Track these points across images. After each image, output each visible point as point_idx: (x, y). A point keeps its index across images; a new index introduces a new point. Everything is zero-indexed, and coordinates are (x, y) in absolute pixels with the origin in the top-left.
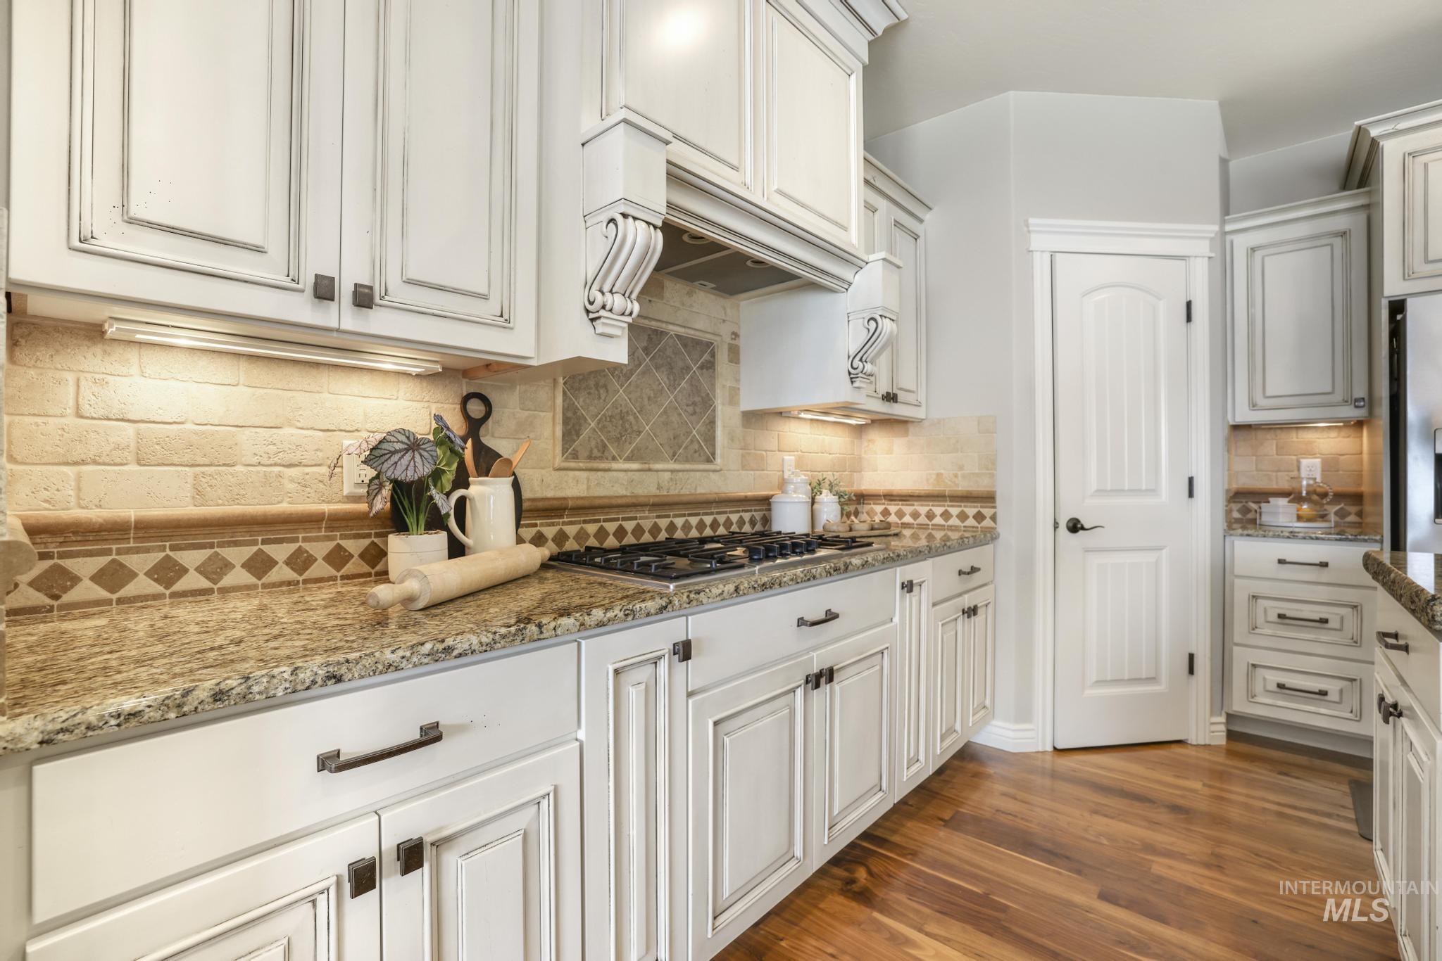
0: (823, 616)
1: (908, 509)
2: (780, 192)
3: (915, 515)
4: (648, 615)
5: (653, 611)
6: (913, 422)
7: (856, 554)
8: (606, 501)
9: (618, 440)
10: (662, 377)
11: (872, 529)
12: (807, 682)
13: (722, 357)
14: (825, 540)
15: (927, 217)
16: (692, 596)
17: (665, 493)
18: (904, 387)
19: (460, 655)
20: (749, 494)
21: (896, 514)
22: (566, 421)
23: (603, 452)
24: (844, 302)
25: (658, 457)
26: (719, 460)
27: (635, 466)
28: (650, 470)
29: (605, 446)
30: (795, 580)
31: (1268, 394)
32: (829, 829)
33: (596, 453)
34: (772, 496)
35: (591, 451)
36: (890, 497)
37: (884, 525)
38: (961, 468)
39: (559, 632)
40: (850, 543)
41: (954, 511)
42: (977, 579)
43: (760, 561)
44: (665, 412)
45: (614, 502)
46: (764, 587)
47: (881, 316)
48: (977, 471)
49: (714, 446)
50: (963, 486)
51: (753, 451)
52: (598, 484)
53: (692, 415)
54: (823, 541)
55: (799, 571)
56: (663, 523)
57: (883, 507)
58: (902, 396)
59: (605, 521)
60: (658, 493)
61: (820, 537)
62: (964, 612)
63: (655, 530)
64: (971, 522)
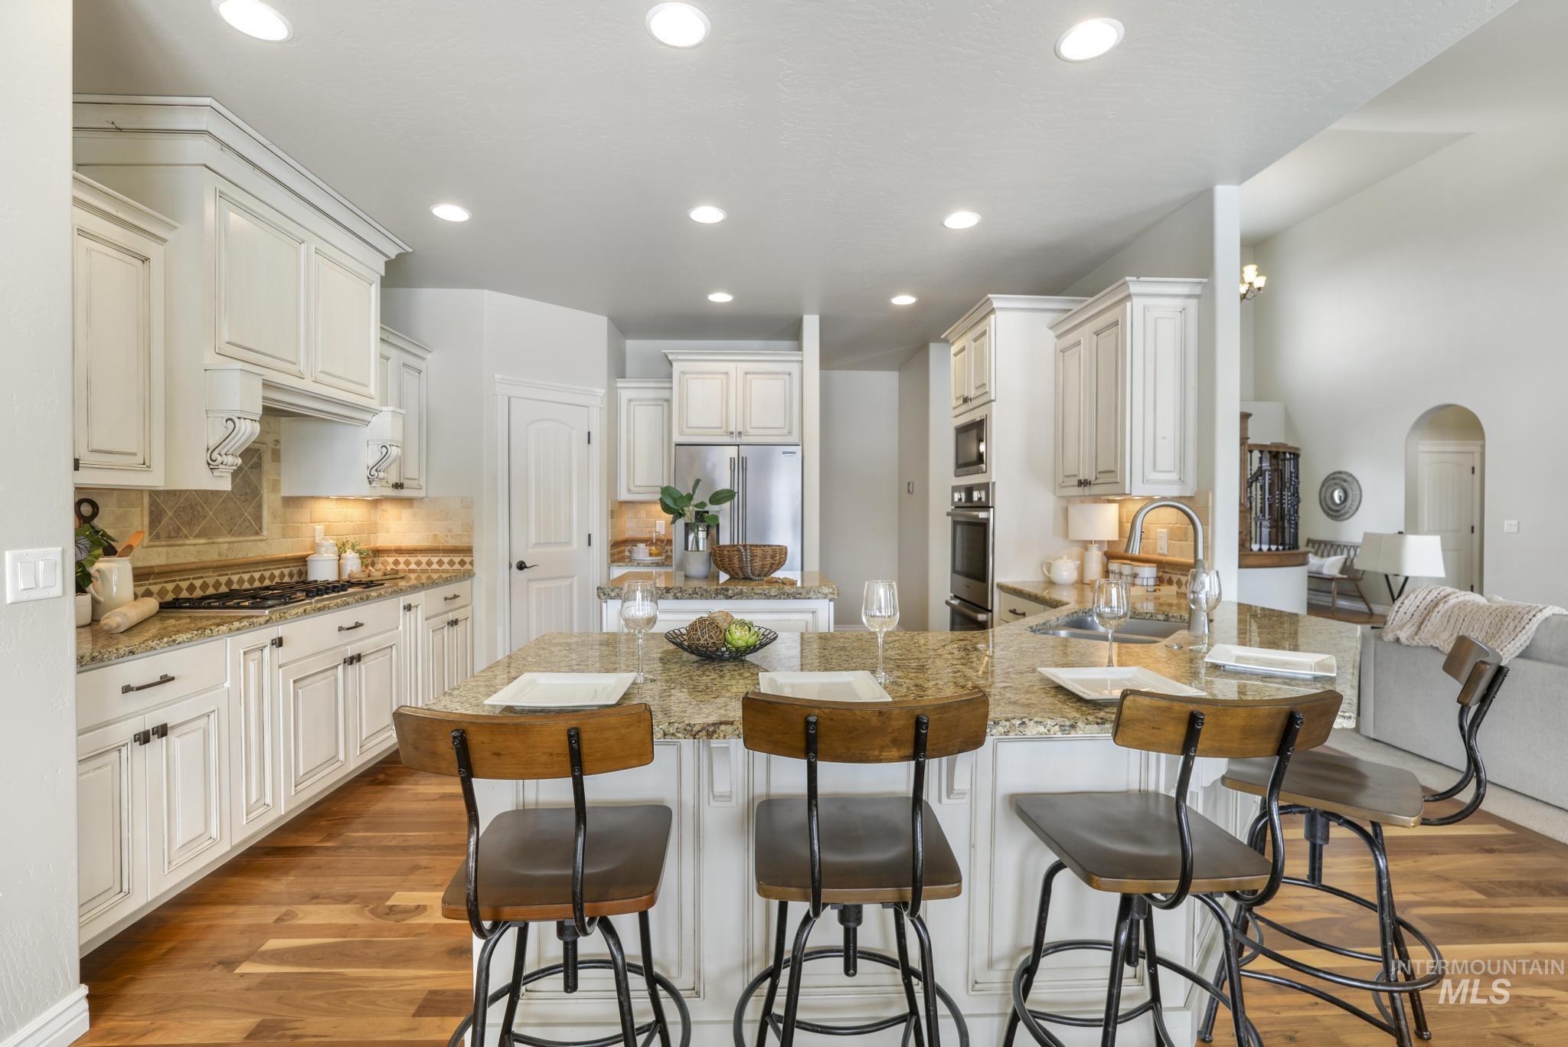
0: (353, 625)
1: (413, 560)
2: (322, 372)
3: (419, 563)
4: (261, 624)
5: (263, 623)
6: (417, 499)
7: (373, 590)
8: (182, 567)
9: (189, 524)
11: (385, 575)
12: (345, 662)
13: (267, 459)
14: (352, 583)
15: (429, 356)
16: (282, 615)
17: (224, 558)
18: (409, 477)
19: (179, 643)
20: (289, 555)
21: (404, 563)
22: (151, 513)
23: (178, 533)
24: (365, 433)
25: (218, 533)
26: (265, 533)
27: (202, 541)
28: (213, 543)
29: (179, 528)
30: (337, 606)
31: (636, 484)
32: (361, 747)
33: (173, 534)
34: (307, 556)
35: (170, 532)
36: (400, 551)
37: (394, 572)
38: (450, 530)
39: (220, 633)
40: (369, 584)
41: (446, 560)
42: (458, 602)
43: (313, 596)
44: (224, 502)
45: (188, 567)
46: (320, 609)
47: (390, 445)
48: (460, 533)
49: (261, 523)
50: (452, 543)
51: (291, 524)
52: (175, 556)
53: (244, 502)
54: (351, 584)
55: (339, 601)
56: (223, 579)
57: (394, 558)
58: (406, 483)
59: (180, 580)
60: (219, 558)
61: (348, 582)
62: (448, 623)
63: (217, 584)
64: (457, 566)
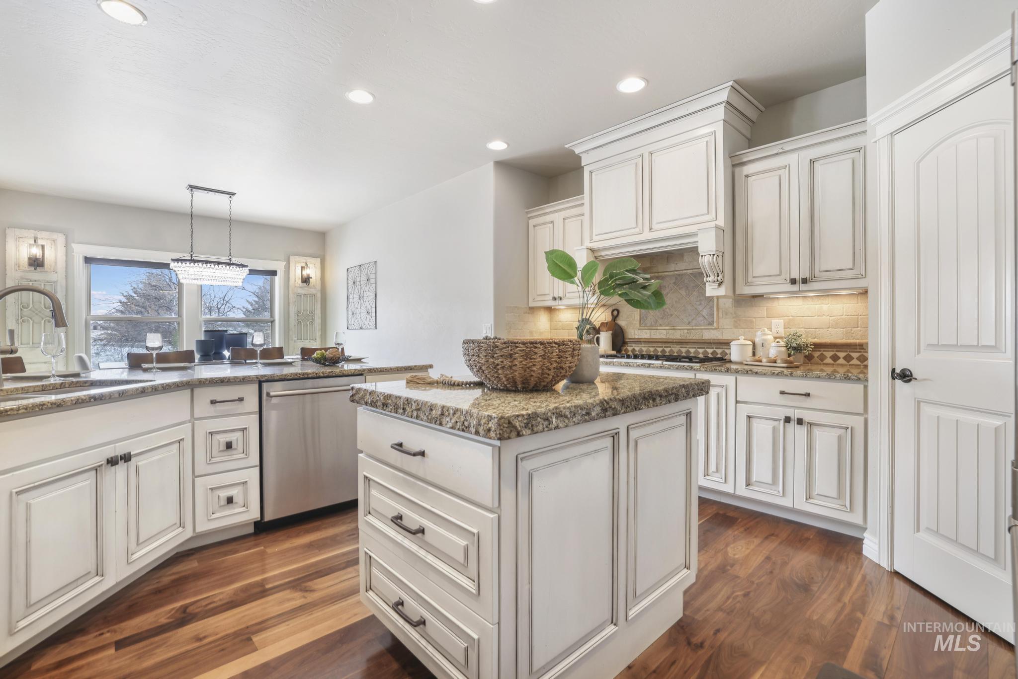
9: (662, 318)
10: (683, 292)
17: (684, 338)
18: (830, 269)
23: (656, 323)
26: (715, 324)
27: (669, 328)
29: (657, 321)
33: (653, 323)
42: (815, 403)
44: (684, 306)
49: (713, 318)
51: (743, 319)
52: (654, 334)
58: (825, 276)
62: (788, 419)
